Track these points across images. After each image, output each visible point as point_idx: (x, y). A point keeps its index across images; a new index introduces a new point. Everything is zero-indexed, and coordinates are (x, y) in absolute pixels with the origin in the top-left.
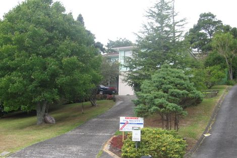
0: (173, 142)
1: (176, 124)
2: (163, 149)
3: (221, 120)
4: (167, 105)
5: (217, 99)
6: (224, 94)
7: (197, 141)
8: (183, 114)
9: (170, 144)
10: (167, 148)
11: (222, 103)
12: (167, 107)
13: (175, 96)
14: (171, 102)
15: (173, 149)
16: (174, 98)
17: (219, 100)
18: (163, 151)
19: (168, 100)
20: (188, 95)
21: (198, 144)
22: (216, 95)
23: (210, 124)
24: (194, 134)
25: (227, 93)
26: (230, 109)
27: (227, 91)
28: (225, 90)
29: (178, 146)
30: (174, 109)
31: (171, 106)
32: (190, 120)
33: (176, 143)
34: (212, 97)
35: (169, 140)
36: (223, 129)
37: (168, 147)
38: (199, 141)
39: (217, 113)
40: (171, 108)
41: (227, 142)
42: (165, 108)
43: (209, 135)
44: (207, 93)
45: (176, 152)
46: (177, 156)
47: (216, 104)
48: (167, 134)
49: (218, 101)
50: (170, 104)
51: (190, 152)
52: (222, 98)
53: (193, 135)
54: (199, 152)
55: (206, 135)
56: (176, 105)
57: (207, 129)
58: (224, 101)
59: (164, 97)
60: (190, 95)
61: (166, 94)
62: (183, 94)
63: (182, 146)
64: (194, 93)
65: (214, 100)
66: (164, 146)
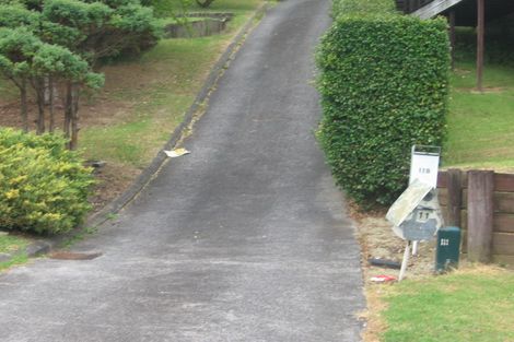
0: (47, 172)
1: (70, 116)
2: (10, 195)
3: (227, 106)
4: (36, 49)
5: (225, 42)
6: (250, 24)
7: (139, 172)
8: (90, 83)
9: (35, 178)
10: (22, 191)
11: (239, 54)
12: (37, 58)
13: (65, 21)
14: (51, 42)
15: (45, 196)
16: (59, 27)
17: (229, 43)
18: (10, 202)
19: (41, 32)
20: (108, 18)
21: (141, 181)
22: (221, 28)
23: (189, 120)
24: (134, 148)
25: (257, 23)
26: (261, 74)
27: (259, 18)
28: (253, 13)
29: (62, 184)
30: (60, 64)
31: (49, 53)
32: (129, 103)
33: (58, 175)
34: (208, 33)
35: (33, 163)
36: (228, 134)
37: (28, 188)
38: (149, 170)
39: (218, 82)
40: (48, 62)
41: (234, 174)
42: (29, 60)
43: (183, 151)
44: (194, 19)
45: (56, 203)
46: (57, 216)
47: (218, 57)
48: (31, 145)
49: (224, 49)
50: (46, 48)
51: (110, 207)
52: (239, 38)
53: (129, 154)
54: (140, 206)
55: (172, 154)
56: (67, 51)
57: (177, 135)
58: (246, 47)
59: (27, 23)
60: (117, 19)
61: (34, 14)
62: (91, 16)
63: (78, 184)
64: (130, 12)
65: (212, 43)
66: (15, 186)
